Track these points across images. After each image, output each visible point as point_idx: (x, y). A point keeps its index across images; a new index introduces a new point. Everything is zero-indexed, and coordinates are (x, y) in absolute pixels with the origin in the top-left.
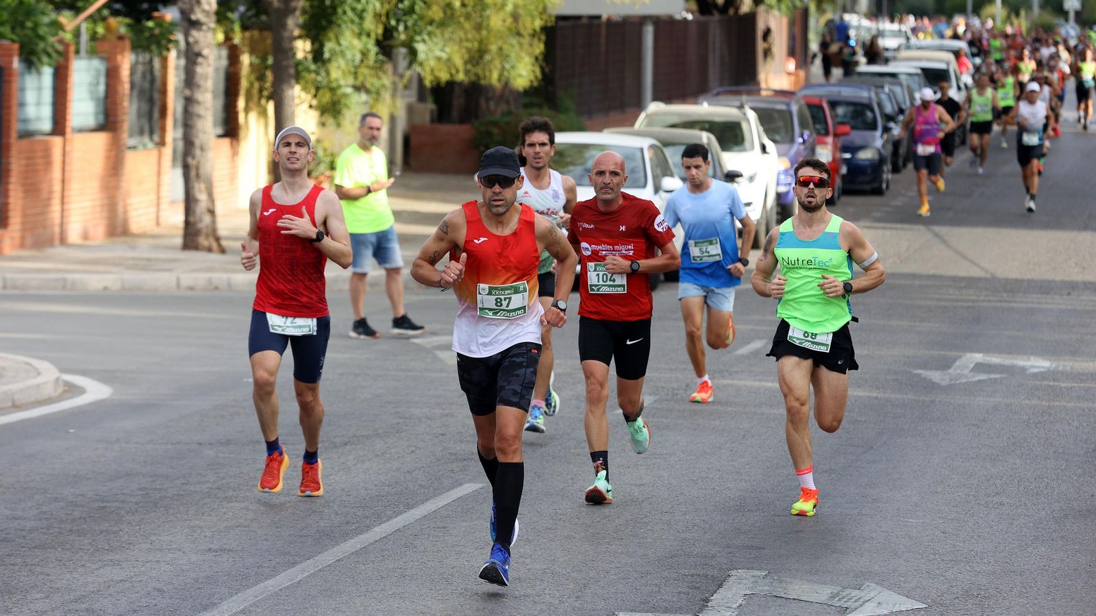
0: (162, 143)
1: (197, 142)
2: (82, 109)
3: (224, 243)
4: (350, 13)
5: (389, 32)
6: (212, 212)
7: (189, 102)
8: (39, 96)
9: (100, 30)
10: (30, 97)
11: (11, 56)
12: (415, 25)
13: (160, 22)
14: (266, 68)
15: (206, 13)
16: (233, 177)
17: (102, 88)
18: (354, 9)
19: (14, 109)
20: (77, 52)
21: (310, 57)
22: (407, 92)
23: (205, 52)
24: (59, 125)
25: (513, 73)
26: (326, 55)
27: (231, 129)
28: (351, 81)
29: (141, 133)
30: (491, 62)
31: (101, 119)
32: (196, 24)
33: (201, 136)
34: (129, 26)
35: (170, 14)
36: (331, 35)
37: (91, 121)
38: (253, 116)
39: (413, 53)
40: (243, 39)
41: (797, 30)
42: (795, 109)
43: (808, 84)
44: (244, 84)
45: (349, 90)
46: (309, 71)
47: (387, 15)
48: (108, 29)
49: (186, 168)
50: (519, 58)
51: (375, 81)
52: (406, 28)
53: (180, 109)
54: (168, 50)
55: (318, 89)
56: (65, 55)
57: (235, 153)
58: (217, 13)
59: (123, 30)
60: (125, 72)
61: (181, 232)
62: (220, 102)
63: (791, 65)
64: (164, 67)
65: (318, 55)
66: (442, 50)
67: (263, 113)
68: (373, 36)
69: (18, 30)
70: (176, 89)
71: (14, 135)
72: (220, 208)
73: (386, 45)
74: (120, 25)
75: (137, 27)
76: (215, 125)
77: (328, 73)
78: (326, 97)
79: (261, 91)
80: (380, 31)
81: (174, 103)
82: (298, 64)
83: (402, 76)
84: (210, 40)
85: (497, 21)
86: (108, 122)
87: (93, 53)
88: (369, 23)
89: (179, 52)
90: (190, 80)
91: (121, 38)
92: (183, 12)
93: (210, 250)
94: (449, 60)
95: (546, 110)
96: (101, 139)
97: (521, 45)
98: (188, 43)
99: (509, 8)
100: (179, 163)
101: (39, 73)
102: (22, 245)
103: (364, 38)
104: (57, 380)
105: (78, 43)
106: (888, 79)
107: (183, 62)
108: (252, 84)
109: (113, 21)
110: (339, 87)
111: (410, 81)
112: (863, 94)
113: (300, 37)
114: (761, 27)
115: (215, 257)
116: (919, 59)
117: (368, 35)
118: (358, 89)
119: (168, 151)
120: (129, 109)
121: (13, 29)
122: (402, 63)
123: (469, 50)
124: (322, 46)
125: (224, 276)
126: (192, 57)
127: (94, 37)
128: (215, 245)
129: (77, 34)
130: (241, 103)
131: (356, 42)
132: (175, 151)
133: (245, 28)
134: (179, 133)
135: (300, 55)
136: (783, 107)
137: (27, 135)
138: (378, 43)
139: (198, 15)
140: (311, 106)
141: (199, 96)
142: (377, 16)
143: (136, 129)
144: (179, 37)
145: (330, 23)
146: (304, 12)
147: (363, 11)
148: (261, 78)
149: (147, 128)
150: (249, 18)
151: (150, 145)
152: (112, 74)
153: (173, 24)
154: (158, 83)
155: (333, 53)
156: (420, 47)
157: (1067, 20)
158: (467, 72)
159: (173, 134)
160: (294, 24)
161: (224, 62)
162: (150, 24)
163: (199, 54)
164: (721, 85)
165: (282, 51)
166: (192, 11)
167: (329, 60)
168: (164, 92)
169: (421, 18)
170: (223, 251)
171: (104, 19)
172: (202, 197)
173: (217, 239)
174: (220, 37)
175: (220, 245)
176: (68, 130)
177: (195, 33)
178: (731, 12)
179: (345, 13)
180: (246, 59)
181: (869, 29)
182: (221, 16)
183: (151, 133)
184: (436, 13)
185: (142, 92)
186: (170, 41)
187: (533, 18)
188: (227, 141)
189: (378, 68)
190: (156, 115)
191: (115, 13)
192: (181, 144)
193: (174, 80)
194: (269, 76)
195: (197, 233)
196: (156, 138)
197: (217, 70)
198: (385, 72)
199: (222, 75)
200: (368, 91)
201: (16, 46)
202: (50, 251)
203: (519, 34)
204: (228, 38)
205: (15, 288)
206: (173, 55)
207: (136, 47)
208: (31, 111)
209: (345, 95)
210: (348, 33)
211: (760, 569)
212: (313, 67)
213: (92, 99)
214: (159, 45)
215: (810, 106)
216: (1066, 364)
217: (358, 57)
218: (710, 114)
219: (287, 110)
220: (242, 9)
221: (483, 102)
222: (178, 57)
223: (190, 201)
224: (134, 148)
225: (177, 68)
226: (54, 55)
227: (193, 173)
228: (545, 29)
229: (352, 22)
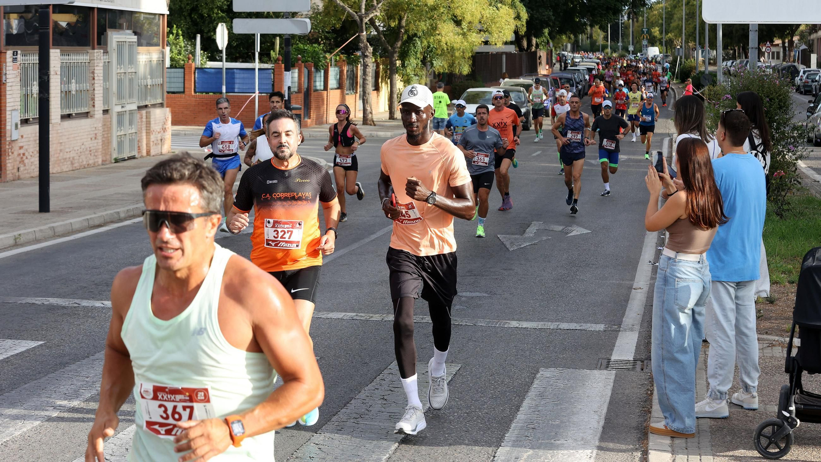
0: (356, 93)
1: (367, 93)
2: (332, 82)
3: (375, 123)
4: (413, 52)
5: (425, 58)
6: (371, 113)
7: (364, 80)
8: (321, 78)
9: (338, 58)
10: (318, 79)
11: (312, 67)
12: (432, 55)
13: (356, 56)
14: (388, 69)
15: (370, 53)
16: (378, 103)
17: (338, 76)
18: (414, 51)
19: (312, 83)
20: (331, 65)
21: (401, 65)
22: (430, 76)
23: (369, 65)
24: (326, 87)
25: (463, 70)
26: (406, 65)
27: (377, 88)
28: (413, 73)
29: (350, 90)
30: (456, 66)
31: (338, 86)
32: (367, 56)
33: (368, 90)
34: (346, 57)
35: (359, 53)
36: (407, 59)
37: (335, 86)
38: (383, 84)
39: (432, 64)
40: (380, 60)
41: (549, 56)
42: (549, 80)
43: (553, 73)
44: (381, 74)
45: (413, 76)
46: (401, 70)
47: (424, 52)
48: (340, 58)
49: (363, 100)
50: (464, 65)
51: (420, 73)
52: (430, 56)
53: (361, 82)
54: (358, 64)
55: (403, 75)
56: (328, 66)
57: (378, 95)
58: (372, 53)
59: (344, 58)
60: (345, 72)
61: (362, 120)
62: (374, 80)
63: (547, 67)
64: (357, 69)
65: (403, 65)
66: (441, 63)
67: (387, 83)
68: (420, 59)
69: (314, 59)
70: (360, 76)
71: (312, 91)
72: (374, 112)
73: (424, 61)
74: (343, 57)
75: (348, 58)
76: (372, 87)
77: (406, 71)
78: (406, 78)
79: (386, 76)
80: (422, 57)
81: (360, 80)
82: (397, 68)
83: (429, 71)
84: (370, 61)
85: (457, 54)
86: (340, 86)
87: (336, 65)
88: (419, 55)
89: (361, 65)
90: (365, 73)
91: (344, 61)
92: (362, 53)
93: (371, 125)
94: (443, 66)
95: (473, 81)
96: (339, 91)
97: (465, 61)
98: (364, 62)
99: (461, 50)
100: (361, 99)
101: (320, 72)
102: (316, 124)
103: (417, 60)
104: (326, 164)
105: (331, 63)
106: (577, 71)
107: (362, 68)
108: (383, 74)
109: (342, 56)
110: (410, 75)
111: (431, 72)
112: (569, 76)
113: (397, 60)
114: (538, 55)
115: (372, 127)
116: (586, 65)
117: (419, 59)
118: (415, 75)
119: (358, 95)
120: (347, 83)
121: (312, 59)
122: (429, 67)
123: (449, 63)
124: (404, 62)
125: (376, 133)
126: (365, 66)
127: (336, 61)
128: (372, 123)
129: (331, 60)
130: (380, 80)
131: (415, 61)
132: (360, 95)
133: (381, 57)
134: (361, 89)
135: (398, 65)
136: (546, 80)
137: (316, 90)
138: (421, 61)
139: (367, 54)
140: (401, 81)
141: (367, 78)
142: (421, 53)
143: (348, 88)
144: (362, 60)
145: (407, 55)
146: (399, 52)
147: (417, 51)
148: (386, 72)
149: (352, 89)
150: (382, 54)
151: (353, 93)
152: (341, 72)
153: (359, 56)
154: (355, 75)
155: (408, 64)
156: (434, 62)
157: (629, 54)
158: (449, 70)
159: (359, 90)
160: (396, 56)
161: (375, 68)
162: (353, 56)
163: (367, 65)
164: (526, 73)
165: (393, 64)
166: (365, 52)
167: (407, 66)
168: (357, 77)
169: (434, 53)
170: (375, 125)
171: (339, 55)
172: (369, 109)
173: (373, 121)
174: (374, 60)
175: (374, 123)
176: (329, 89)
177: (366, 59)
178: (529, 51)
179: (411, 52)
180: (381, 67)
181: (571, 56)
182: (374, 54)
183: (353, 90)
184: (439, 52)
185: (350, 78)
186: (359, 62)
187: (469, 53)
188: (376, 91)
189: (422, 69)
190: (355, 85)
191: (342, 53)
192: (362, 93)
193: (360, 73)
194: (389, 72)
195: (367, 120)
196: (354, 91)
197: (373, 70)
198: (424, 70)
199: (374, 71)
200: (418, 76)
201: (313, 64)
202: (323, 126)
203: (464, 58)
204: (376, 61)
205: (313, 137)
206: (359, 65)
207: (349, 64)
208: (318, 84)
209: (412, 77)
210: (412, 58)
211: (541, 221)
212: (402, 69)
213: (335, 79)
214: (355, 63)
215: (553, 79)
216: (632, 157)
217: (415, 65)
218: (524, 82)
219: (394, 82)
220: (380, 51)
221: (453, 78)
222: (361, 66)
223: (365, 110)
224: (348, 94)
225: (360, 70)
226: (324, 67)
227: (366, 101)
228: (472, 56)
229: (414, 55)
